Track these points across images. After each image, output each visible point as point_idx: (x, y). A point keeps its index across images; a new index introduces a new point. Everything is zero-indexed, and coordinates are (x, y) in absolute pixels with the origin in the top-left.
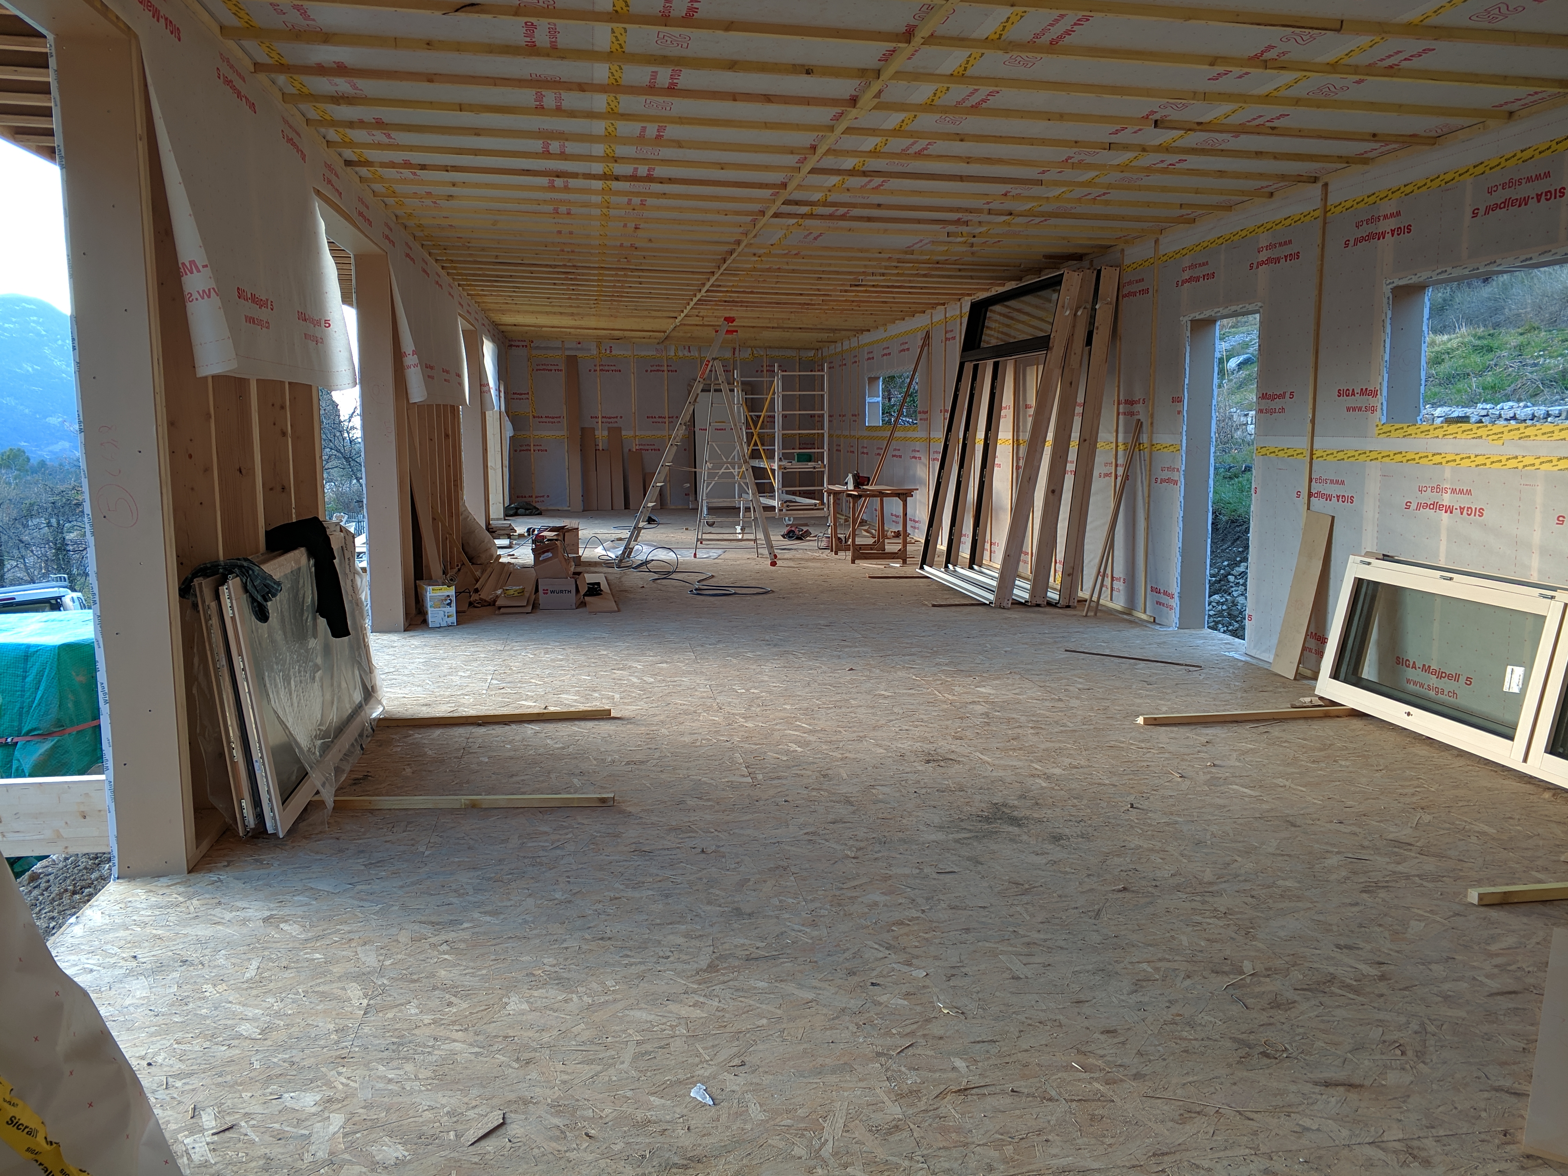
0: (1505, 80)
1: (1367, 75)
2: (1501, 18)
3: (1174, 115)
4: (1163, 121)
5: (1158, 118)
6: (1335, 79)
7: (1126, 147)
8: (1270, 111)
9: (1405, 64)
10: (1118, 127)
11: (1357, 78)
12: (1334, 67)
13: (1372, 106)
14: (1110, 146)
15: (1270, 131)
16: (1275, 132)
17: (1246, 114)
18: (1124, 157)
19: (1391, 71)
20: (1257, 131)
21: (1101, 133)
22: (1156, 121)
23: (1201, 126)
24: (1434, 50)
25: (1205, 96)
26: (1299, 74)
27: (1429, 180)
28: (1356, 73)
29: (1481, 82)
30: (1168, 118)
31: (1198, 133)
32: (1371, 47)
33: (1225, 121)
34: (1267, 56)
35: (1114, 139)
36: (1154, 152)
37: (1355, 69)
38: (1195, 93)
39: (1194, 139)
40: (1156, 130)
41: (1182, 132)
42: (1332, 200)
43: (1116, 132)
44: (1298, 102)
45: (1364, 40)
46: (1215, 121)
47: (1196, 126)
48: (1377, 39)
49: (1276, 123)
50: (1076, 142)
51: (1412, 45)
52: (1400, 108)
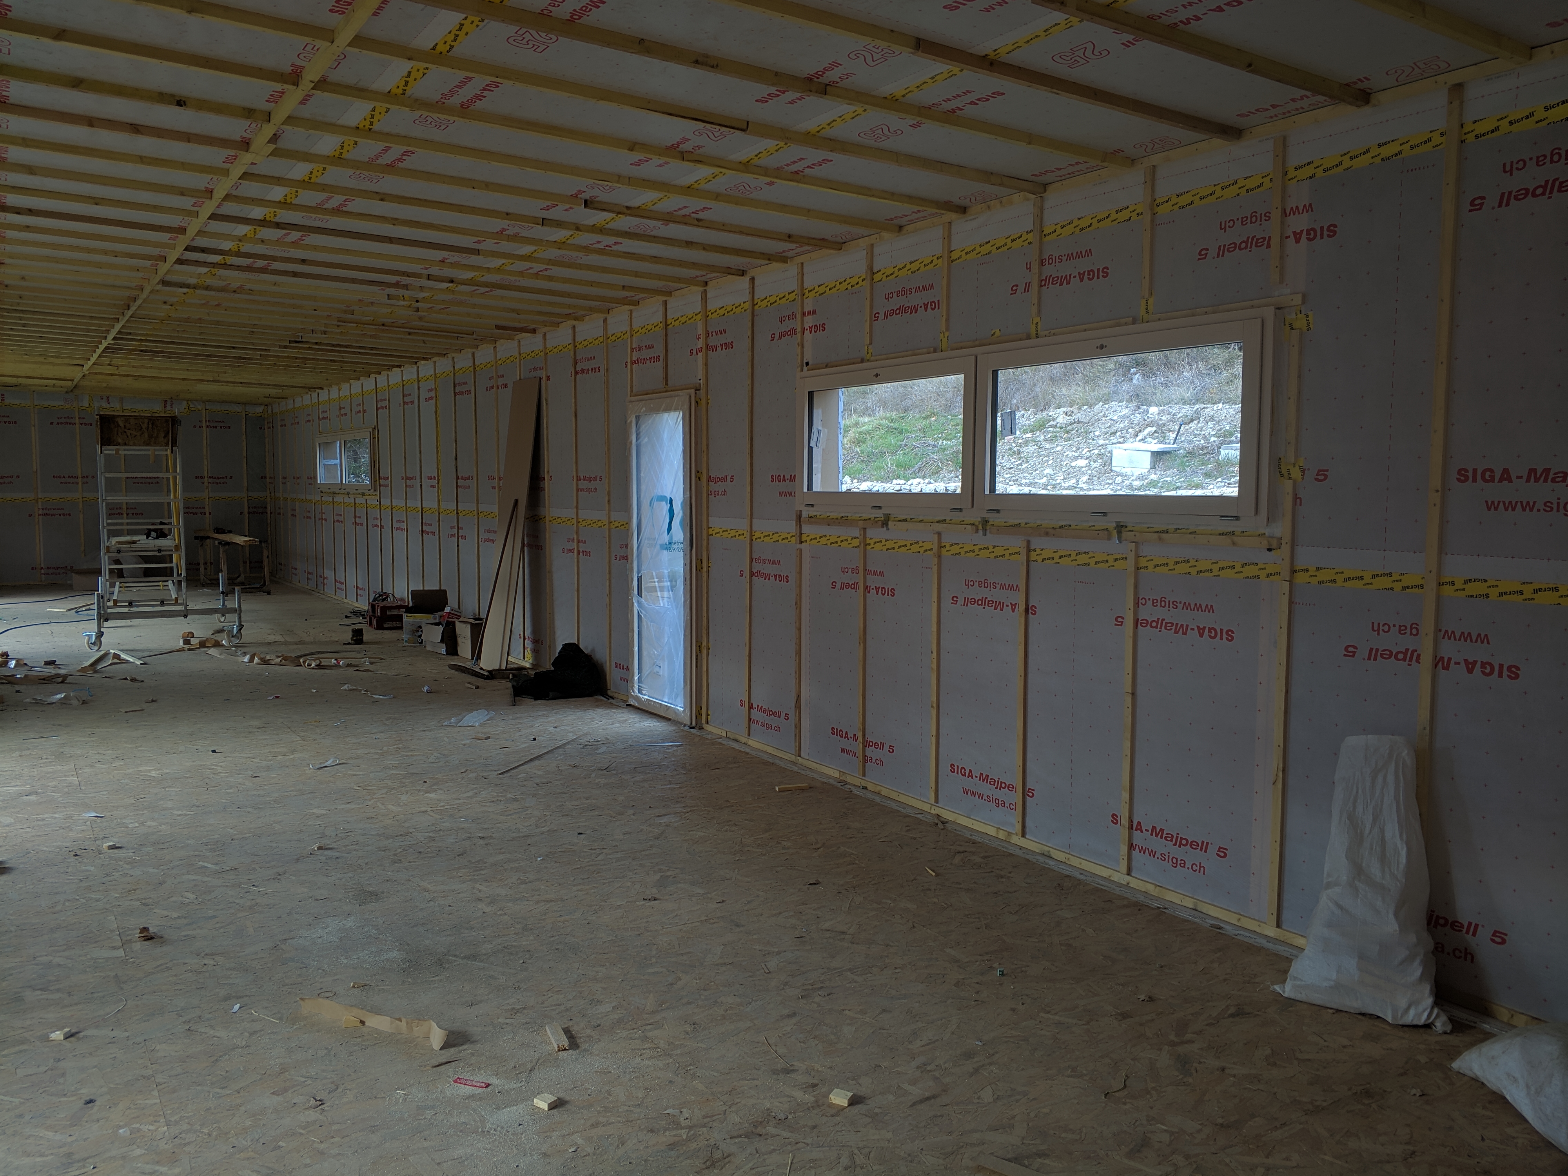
0: (892, 195)
1: (776, 178)
2: (884, 138)
3: (603, 196)
4: (592, 202)
5: (588, 198)
6: (747, 177)
7: (559, 224)
8: (693, 204)
9: (807, 171)
10: (549, 203)
11: (768, 180)
12: (746, 167)
13: (783, 208)
14: (544, 222)
15: (696, 223)
16: (700, 224)
17: (672, 203)
18: (561, 234)
19: (797, 176)
20: (685, 221)
21: (533, 207)
22: (586, 201)
23: (630, 211)
24: (832, 161)
25: (630, 181)
26: (717, 170)
27: (838, 283)
28: (766, 175)
29: (873, 196)
30: (597, 199)
31: (629, 218)
32: (777, 151)
33: (653, 208)
34: (684, 147)
35: (545, 214)
36: (589, 232)
37: (765, 171)
38: (619, 176)
39: (626, 222)
40: (587, 210)
41: (614, 215)
42: (759, 294)
43: (548, 208)
44: (717, 196)
45: (770, 144)
46: (643, 207)
47: (625, 210)
48: (782, 144)
49: (701, 215)
50: (507, 214)
51: (814, 155)
52: (808, 212)
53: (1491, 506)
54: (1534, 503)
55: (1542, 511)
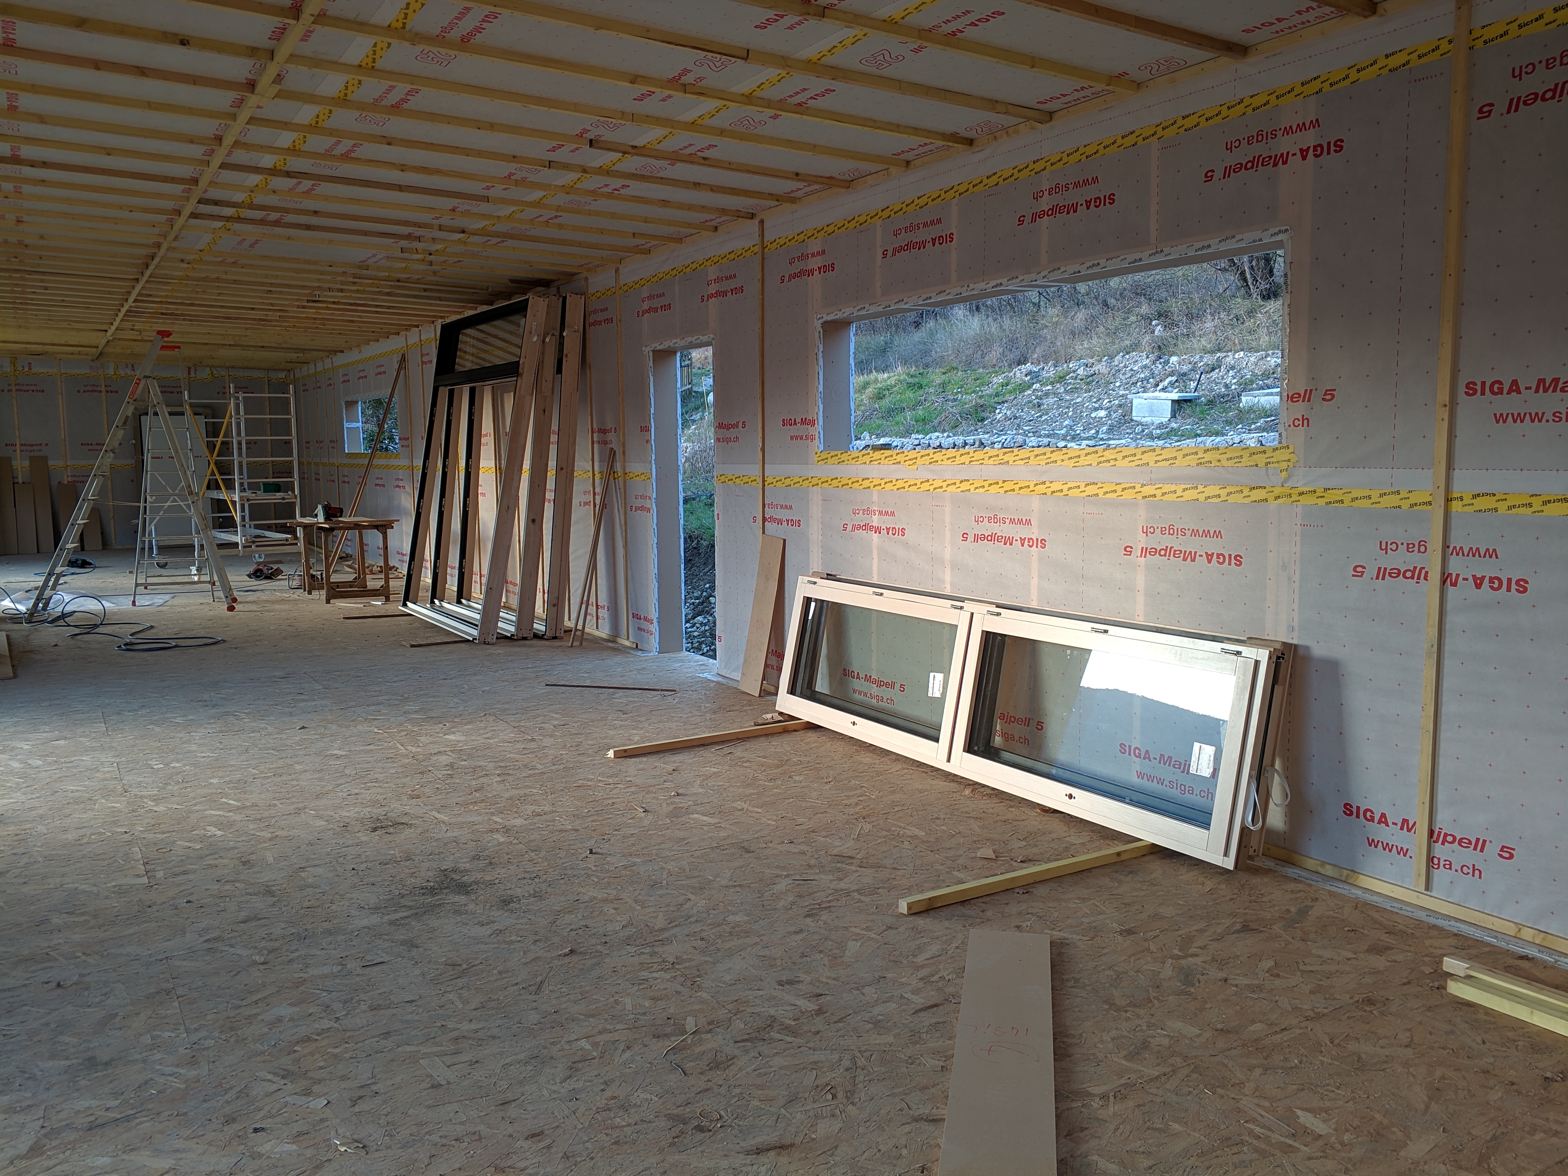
0: (897, 128)
1: (780, 110)
2: (885, 65)
3: (608, 136)
4: (597, 141)
5: (593, 137)
6: (750, 110)
7: (566, 167)
8: (700, 140)
9: (811, 103)
10: (555, 143)
11: (773, 112)
12: (748, 99)
13: (790, 143)
14: (550, 164)
15: (702, 161)
16: (706, 162)
17: (678, 141)
18: (567, 178)
19: (800, 108)
20: (690, 159)
21: (539, 148)
22: (591, 141)
23: (636, 151)
24: (835, 90)
25: (634, 117)
26: (721, 103)
27: (846, 222)
28: (769, 107)
29: (878, 128)
30: (602, 139)
31: (635, 157)
32: (779, 80)
33: (659, 147)
34: (686, 79)
35: (552, 156)
36: (595, 174)
37: (767, 103)
38: (623, 113)
39: (632, 163)
40: (592, 150)
41: (620, 155)
42: (768, 237)
43: (554, 150)
44: (722, 132)
45: (773, 73)
46: (649, 146)
47: (630, 150)
48: (784, 73)
49: (706, 154)
50: (514, 157)
51: (818, 85)
52: (814, 148)
53: (1500, 418)
54: (1543, 414)
55: (1551, 421)
